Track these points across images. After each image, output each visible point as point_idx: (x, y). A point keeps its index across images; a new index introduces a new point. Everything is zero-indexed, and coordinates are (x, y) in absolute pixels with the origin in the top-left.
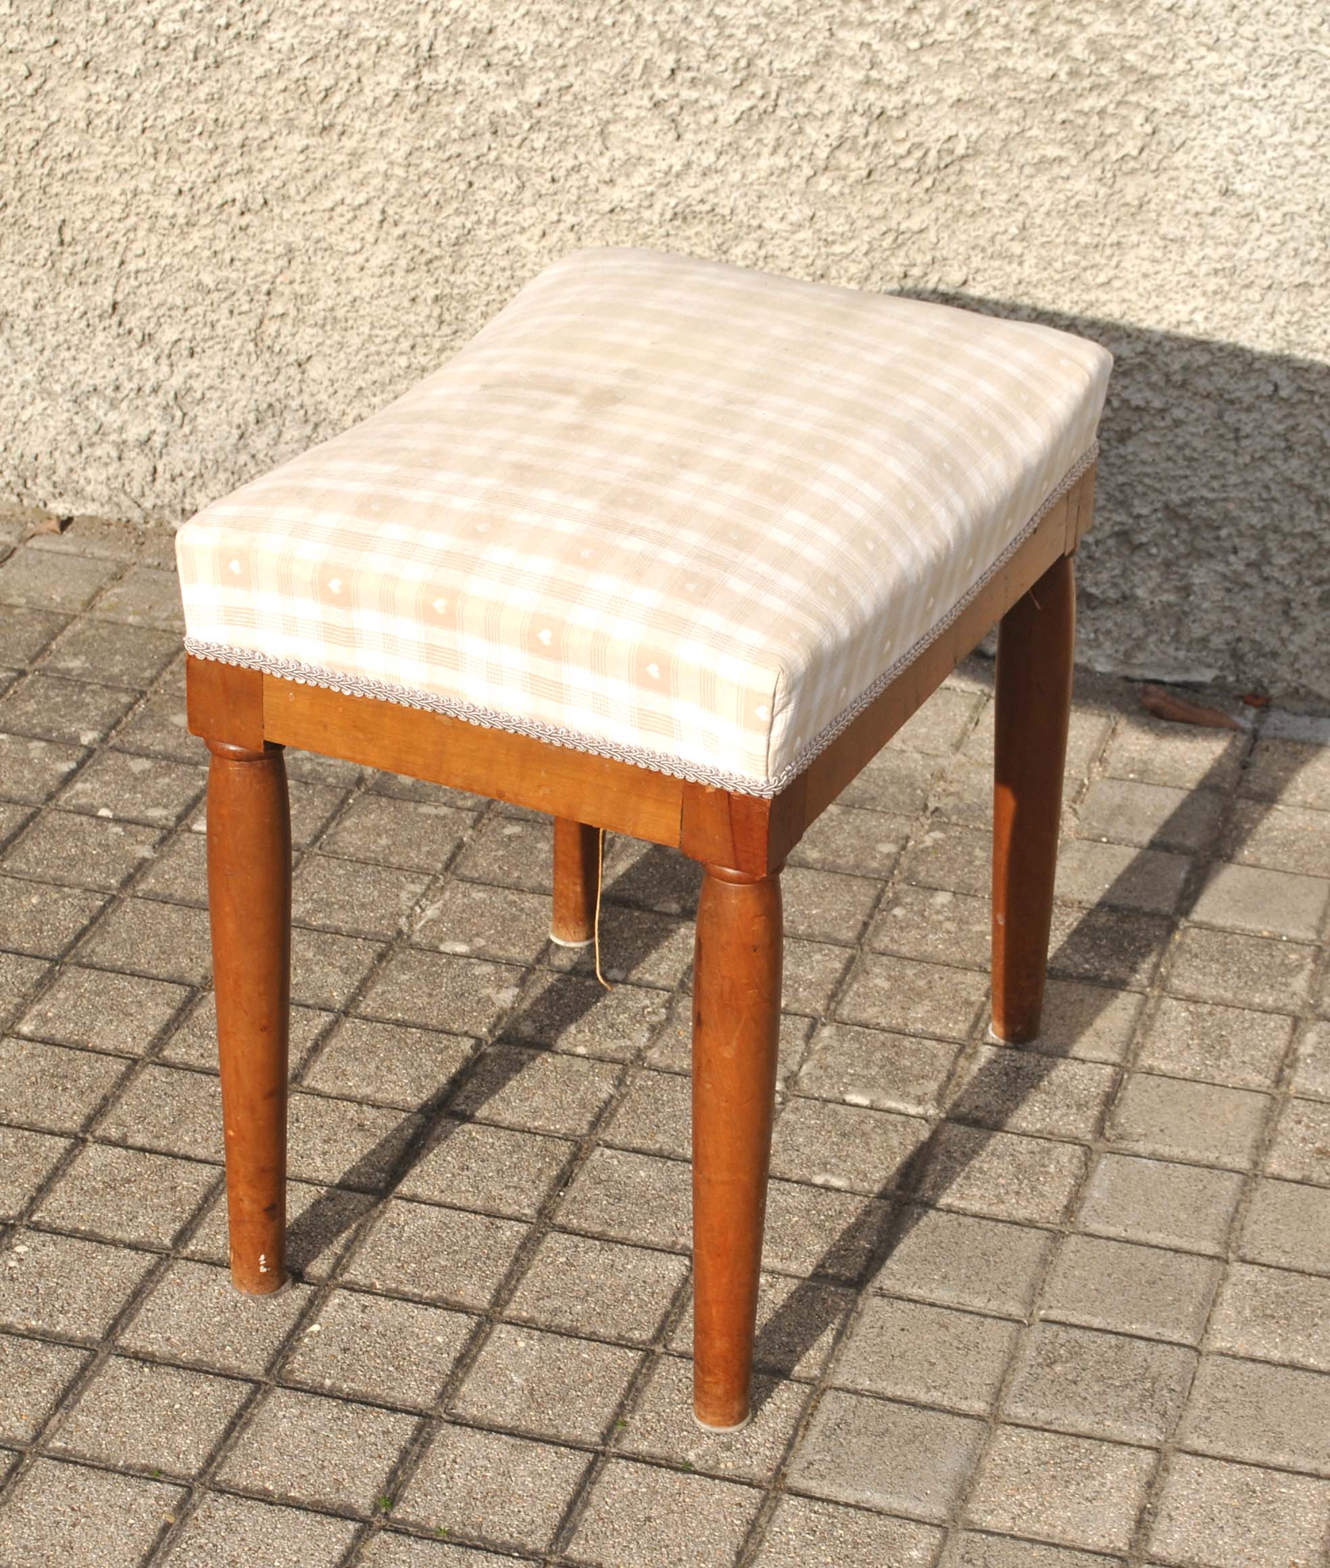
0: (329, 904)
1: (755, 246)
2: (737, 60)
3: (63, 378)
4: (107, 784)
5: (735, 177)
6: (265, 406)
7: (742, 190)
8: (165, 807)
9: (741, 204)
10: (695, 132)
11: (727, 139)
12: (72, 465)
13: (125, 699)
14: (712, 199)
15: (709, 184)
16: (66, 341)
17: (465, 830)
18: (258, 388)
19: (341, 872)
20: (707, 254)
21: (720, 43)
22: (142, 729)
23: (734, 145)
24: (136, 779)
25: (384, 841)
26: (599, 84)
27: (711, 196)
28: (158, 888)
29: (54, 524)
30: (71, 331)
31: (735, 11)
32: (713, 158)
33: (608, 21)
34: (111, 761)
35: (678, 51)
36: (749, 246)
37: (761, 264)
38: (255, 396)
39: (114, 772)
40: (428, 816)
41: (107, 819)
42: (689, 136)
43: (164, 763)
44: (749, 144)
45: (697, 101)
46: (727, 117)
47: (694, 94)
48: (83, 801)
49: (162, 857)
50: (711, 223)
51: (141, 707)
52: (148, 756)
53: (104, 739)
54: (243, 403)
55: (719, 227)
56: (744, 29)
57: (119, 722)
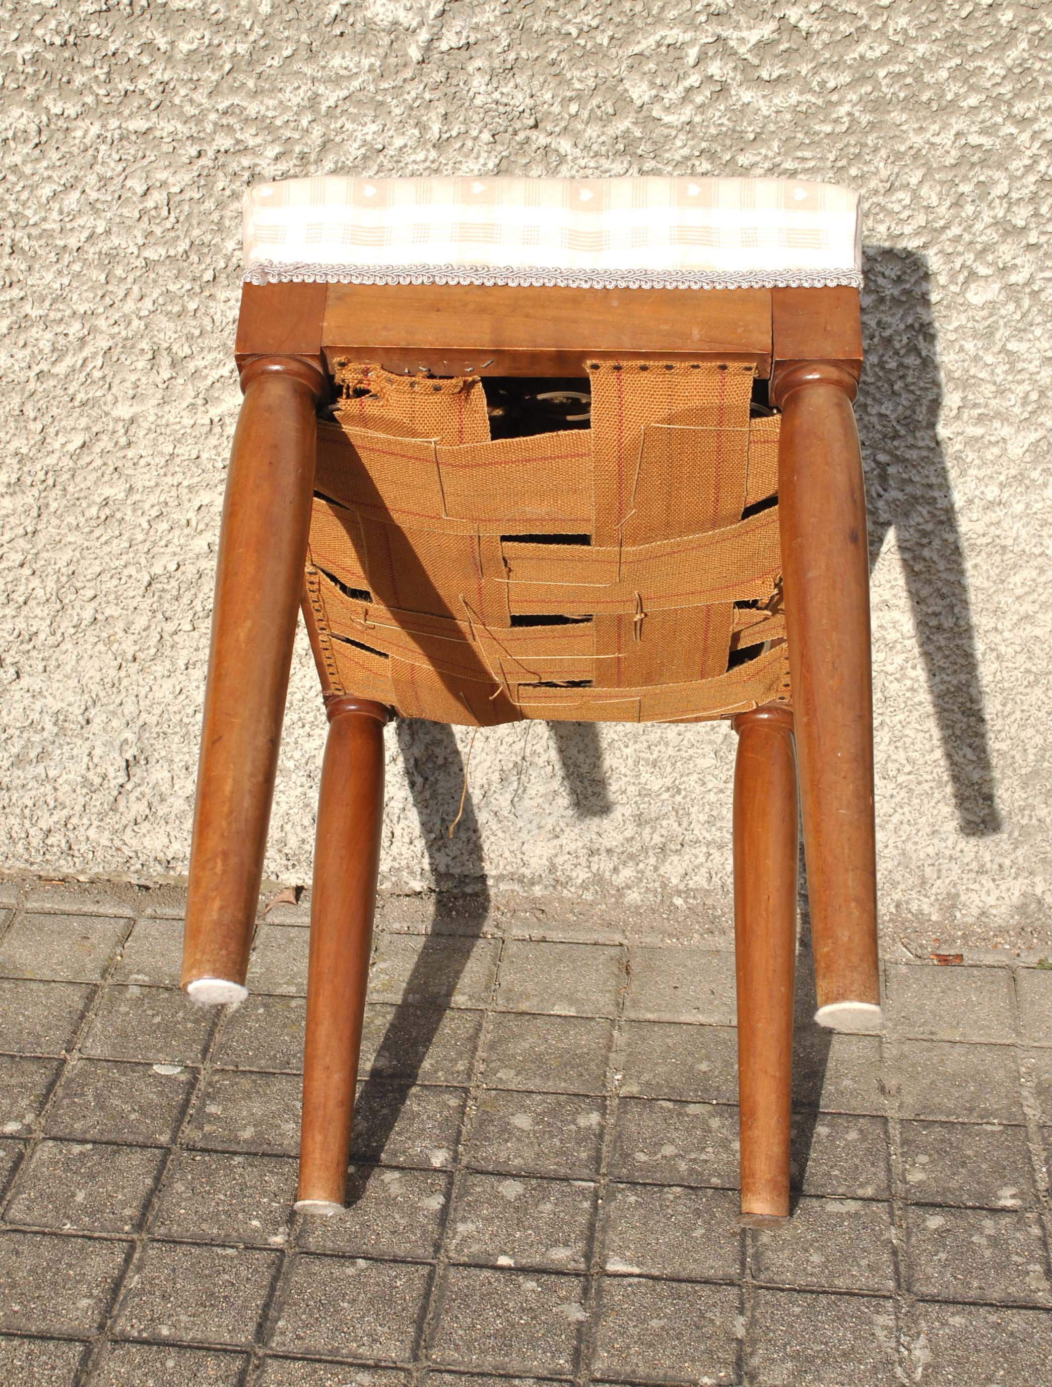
0: (810, 1360)
1: (1034, 574)
2: (1027, 394)
3: (297, 755)
4: (488, 1220)
5: (1019, 508)
6: (511, 765)
7: (1025, 520)
8: (566, 1245)
9: (1023, 533)
10: (979, 468)
11: (1013, 472)
12: (305, 836)
13: (454, 1102)
14: (993, 531)
15: (992, 516)
16: (300, 719)
17: (888, 1228)
18: (502, 749)
19: (797, 1310)
20: (986, 584)
21: (1010, 378)
22: (487, 1139)
23: (1020, 478)
24: (517, 1209)
25: (816, 1258)
26: (878, 427)
27: (993, 528)
28: (616, 1365)
29: (290, 896)
30: (305, 709)
31: (1028, 345)
32: (997, 491)
33: (892, 365)
34: (480, 1186)
35: (964, 390)
36: (1028, 573)
37: (1040, 590)
38: (500, 757)
39: (488, 1201)
40: (839, 1215)
41: (510, 1269)
42: (972, 472)
43: (534, 1182)
44: (1035, 475)
45: (982, 437)
46: (1015, 450)
47: (979, 431)
48: (475, 1248)
49: (597, 1317)
50: (989, 555)
51: (472, 1110)
52: (514, 1176)
53: (456, 1159)
54: (488, 764)
55: (998, 558)
56: (1037, 363)
57: (459, 1132)
